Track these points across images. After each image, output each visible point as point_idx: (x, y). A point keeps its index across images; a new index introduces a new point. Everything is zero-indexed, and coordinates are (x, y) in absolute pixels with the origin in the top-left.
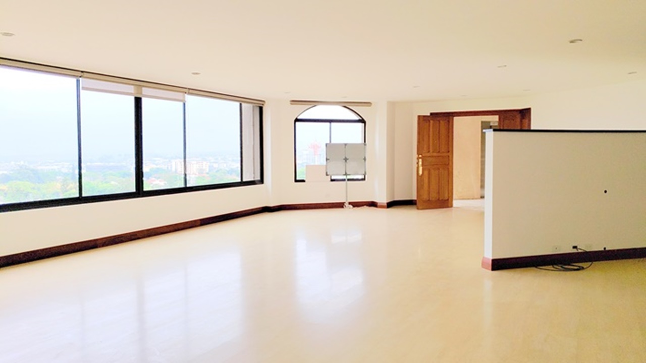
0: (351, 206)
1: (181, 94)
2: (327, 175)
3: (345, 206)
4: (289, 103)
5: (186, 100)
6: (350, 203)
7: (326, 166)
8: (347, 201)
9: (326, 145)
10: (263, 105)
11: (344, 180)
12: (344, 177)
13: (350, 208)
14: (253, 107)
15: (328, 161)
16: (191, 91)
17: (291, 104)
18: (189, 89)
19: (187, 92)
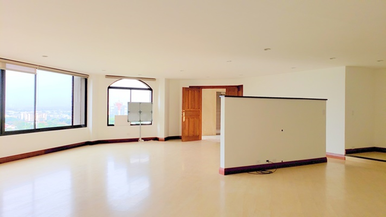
0: (143, 140)
1: (34, 69)
2: (128, 121)
3: (139, 140)
4: (105, 77)
5: (37, 73)
6: (142, 139)
7: (128, 116)
8: (140, 137)
9: (128, 103)
10: (88, 77)
11: (139, 125)
12: (139, 123)
13: (142, 142)
14: (81, 78)
15: (129, 113)
16: (40, 67)
17: (106, 78)
18: (39, 66)
19: (38, 68)
